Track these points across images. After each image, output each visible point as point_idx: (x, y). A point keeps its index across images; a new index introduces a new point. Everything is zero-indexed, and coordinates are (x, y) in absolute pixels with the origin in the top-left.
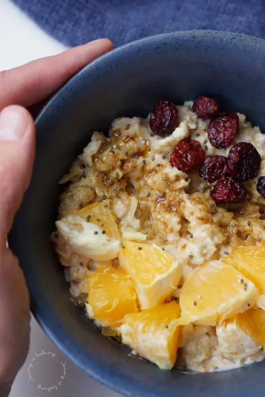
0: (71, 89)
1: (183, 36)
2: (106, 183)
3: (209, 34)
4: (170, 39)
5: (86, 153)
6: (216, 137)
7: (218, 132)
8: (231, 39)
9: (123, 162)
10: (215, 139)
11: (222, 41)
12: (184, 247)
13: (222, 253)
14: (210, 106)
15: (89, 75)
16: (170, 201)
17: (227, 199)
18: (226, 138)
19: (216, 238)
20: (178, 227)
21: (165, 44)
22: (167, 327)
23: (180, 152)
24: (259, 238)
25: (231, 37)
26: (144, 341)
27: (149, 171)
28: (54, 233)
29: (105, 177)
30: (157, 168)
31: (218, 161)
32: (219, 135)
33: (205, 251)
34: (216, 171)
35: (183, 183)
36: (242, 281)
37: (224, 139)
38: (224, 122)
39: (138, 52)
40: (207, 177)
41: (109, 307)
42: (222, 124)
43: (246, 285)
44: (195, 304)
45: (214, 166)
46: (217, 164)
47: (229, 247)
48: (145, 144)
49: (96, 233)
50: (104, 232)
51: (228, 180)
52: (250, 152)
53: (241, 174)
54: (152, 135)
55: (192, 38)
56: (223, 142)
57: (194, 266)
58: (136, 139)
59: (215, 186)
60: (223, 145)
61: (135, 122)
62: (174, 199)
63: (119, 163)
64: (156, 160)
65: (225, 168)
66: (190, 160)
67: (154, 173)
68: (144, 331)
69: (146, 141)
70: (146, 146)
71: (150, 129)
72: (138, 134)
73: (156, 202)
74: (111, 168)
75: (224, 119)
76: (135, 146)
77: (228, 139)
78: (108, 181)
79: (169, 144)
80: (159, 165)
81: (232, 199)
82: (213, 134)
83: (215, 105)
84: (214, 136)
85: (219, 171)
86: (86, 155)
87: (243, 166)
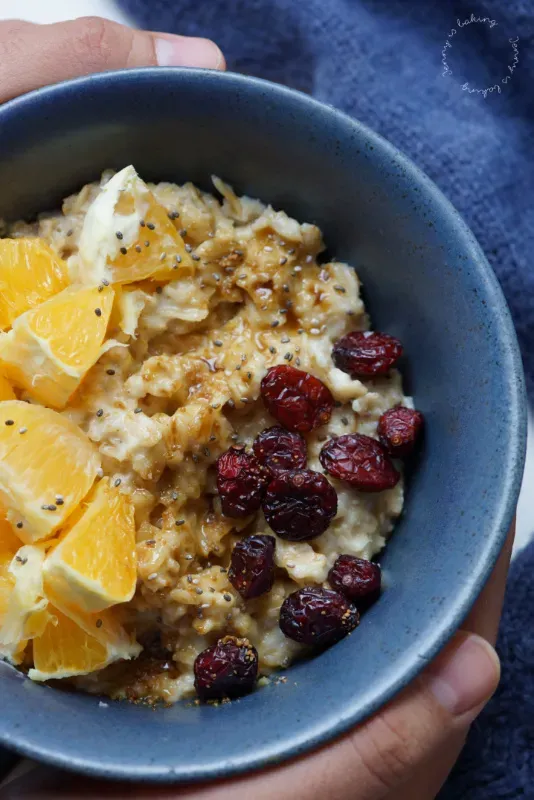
5: (274, 216)
6: (340, 448)
7: (351, 449)
9: (269, 284)
13: (117, 476)
14: (399, 430)
17: (221, 476)
18: (341, 464)
19: (141, 456)
20: (155, 390)
21: (483, 302)
23: (301, 382)
24: (154, 542)
31: (293, 455)
33: (114, 440)
34: (275, 454)
35: (240, 391)
36: (60, 502)
37: (337, 462)
38: (372, 461)
40: (261, 439)
42: (366, 456)
43: (52, 509)
44: (9, 423)
45: (282, 448)
46: (288, 455)
47: (129, 488)
48: (313, 326)
49: (120, 236)
50: (124, 251)
51: (260, 476)
52: (319, 511)
53: (275, 499)
54: (334, 341)
56: (332, 461)
58: (318, 308)
59: (242, 451)
60: (326, 463)
61: (353, 303)
63: (265, 276)
65: (282, 470)
66: (287, 400)
69: (318, 326)
70: (309, 329)
72: (330, 311)
74: (255, 264)
75: (378, 458)
76: (305, 308)
77: (338, 468)
80: (273, 351)
81: (222, 486)
82: (346, 442)
83: (403, 438)
84: (343, 444)
85: (276, 461)
87: (289, 502)
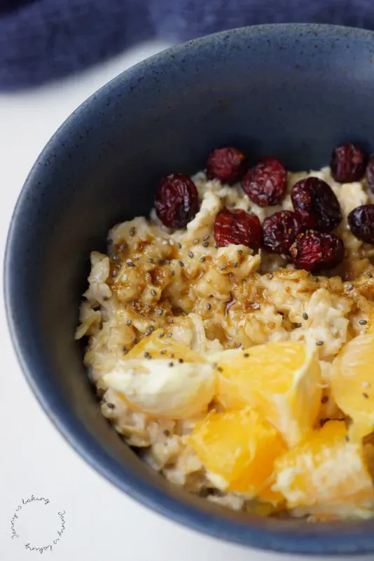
0: (39, 183)
1: (159, 60)
2: (142, 311)
3: (192, 45)
4: (143, 71)
6: (263, 190)
7: (261, 183)
8: (224, 39)
9: (153, 274)
10: (262, 193)
11: (214, 46)
12: (302, 338)
13: (358, 326)
14: (233, 157)
15: (55, 156)
16: (246, 298)
18: (276, 183)
19: (340, 306)
22: (347, 439)
23: (224, 226)
25: (222, 37)
26: (323, 480)
27: (193, 276)
28: (104, 406)
29: (138, 305)
30: (203, 265)
31: (282, 219)
32: (265, 185)
33: (335, 331)
34: (285, 231)
35: (253, 260)
37: (275, 187)
39: (108, 104)
40: (278, 244)
41: (245, 455)
42: (261, 172)
44: (366, 396)
45: (280, 227)
46: (283, 222)
47: (363, 314)
48: (169, 244)
49: (172, 365)
50: (181, 361)
51: (309, 234)
53: (321, 219)
54: (171, 233)
55: (172, 59)
56: (275, 192)
57: (330, 358)
58: (154, 242)
59: (297, 248)
60: (278, 195)
61: (139, 223)
62: (249, 292)
63: (148, 276)
64: (195, 254)
65: (296, 223)
66: (243, 230)
67: (202, 273)
68: (316, 464)
69: (168, 241)
70: (172, 246)
71: (164, 227)
72: (152, 235)
73: (225, 311)
74: (139, 288)
75: (259, 166)
76: (157, 250)
77: (279, 184)
78: (145, 308)
79: (204, 224)
80: (204, 260)
81: (329, 254)
82: (255, 189)
83: (238, 152)
84: (258, 190)
85: (290, 230)
86: (96, 284)
87: (320, 208)
